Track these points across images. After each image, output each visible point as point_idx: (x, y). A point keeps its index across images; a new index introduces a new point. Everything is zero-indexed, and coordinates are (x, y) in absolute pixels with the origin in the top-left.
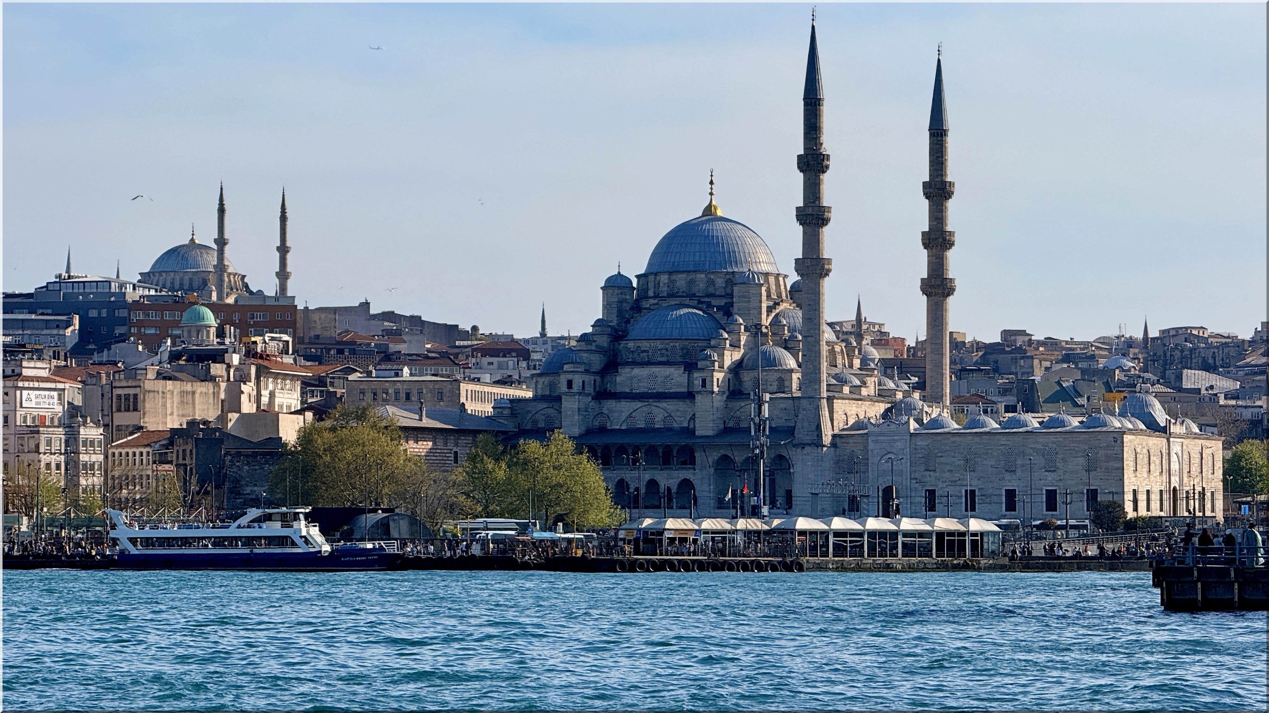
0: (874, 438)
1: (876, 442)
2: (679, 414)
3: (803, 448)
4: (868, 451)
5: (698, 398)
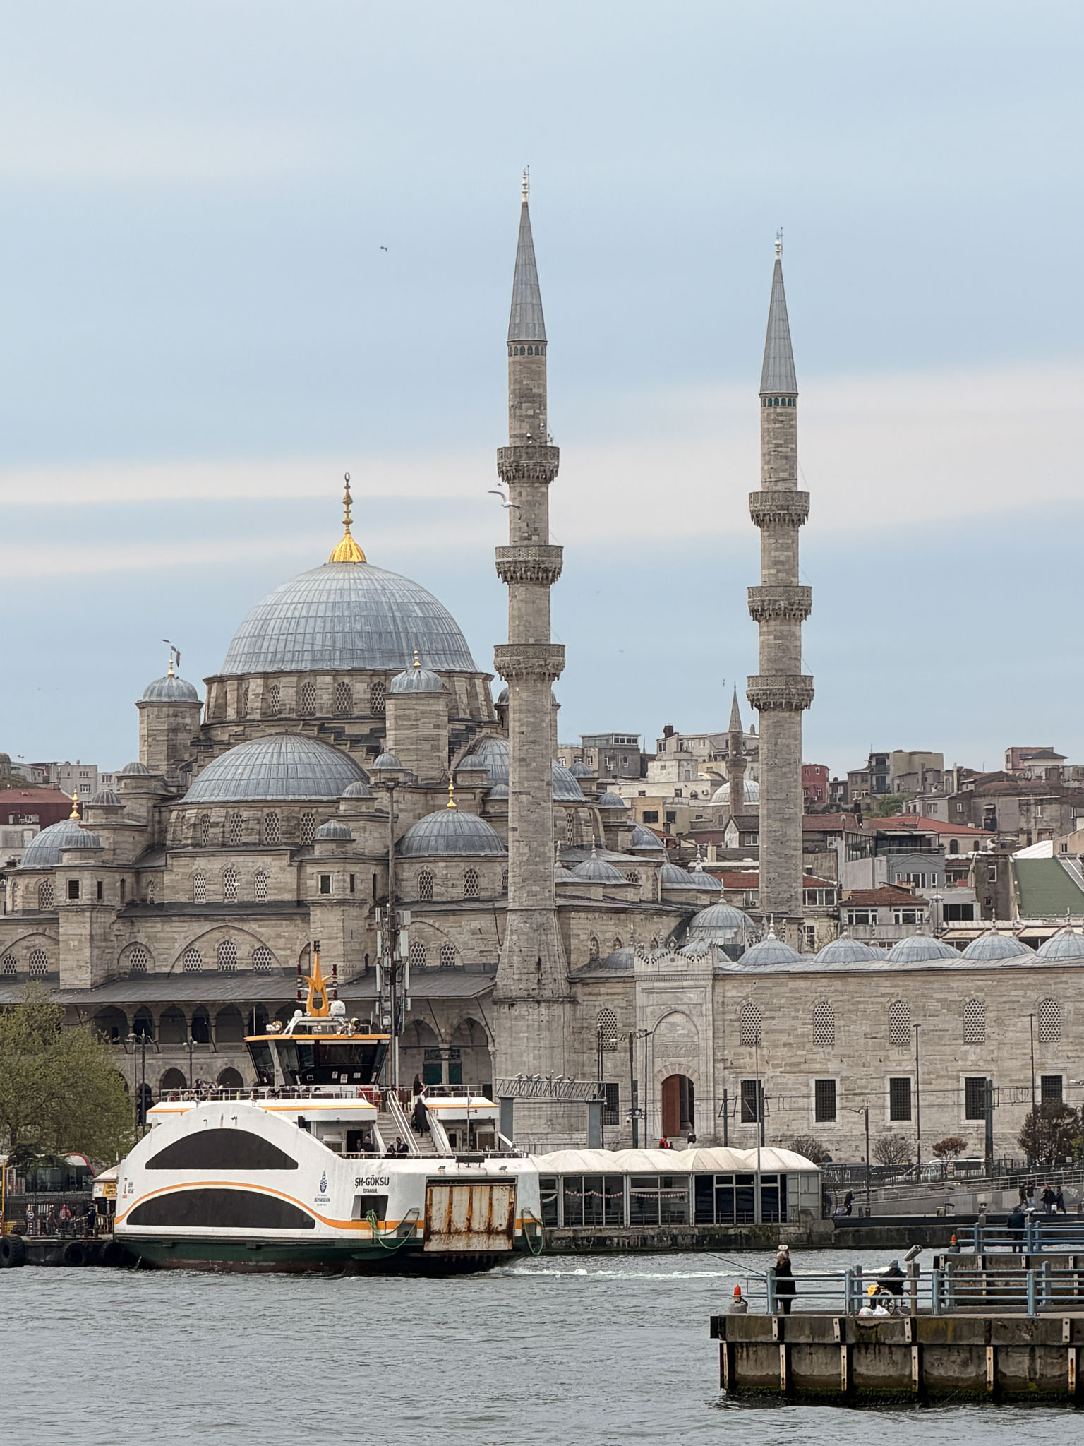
0: (646, 985)
1: (650, 991)
2: (281, 942)
3: (513, 1005)
4: (634, 1008)
5: (316, 913)
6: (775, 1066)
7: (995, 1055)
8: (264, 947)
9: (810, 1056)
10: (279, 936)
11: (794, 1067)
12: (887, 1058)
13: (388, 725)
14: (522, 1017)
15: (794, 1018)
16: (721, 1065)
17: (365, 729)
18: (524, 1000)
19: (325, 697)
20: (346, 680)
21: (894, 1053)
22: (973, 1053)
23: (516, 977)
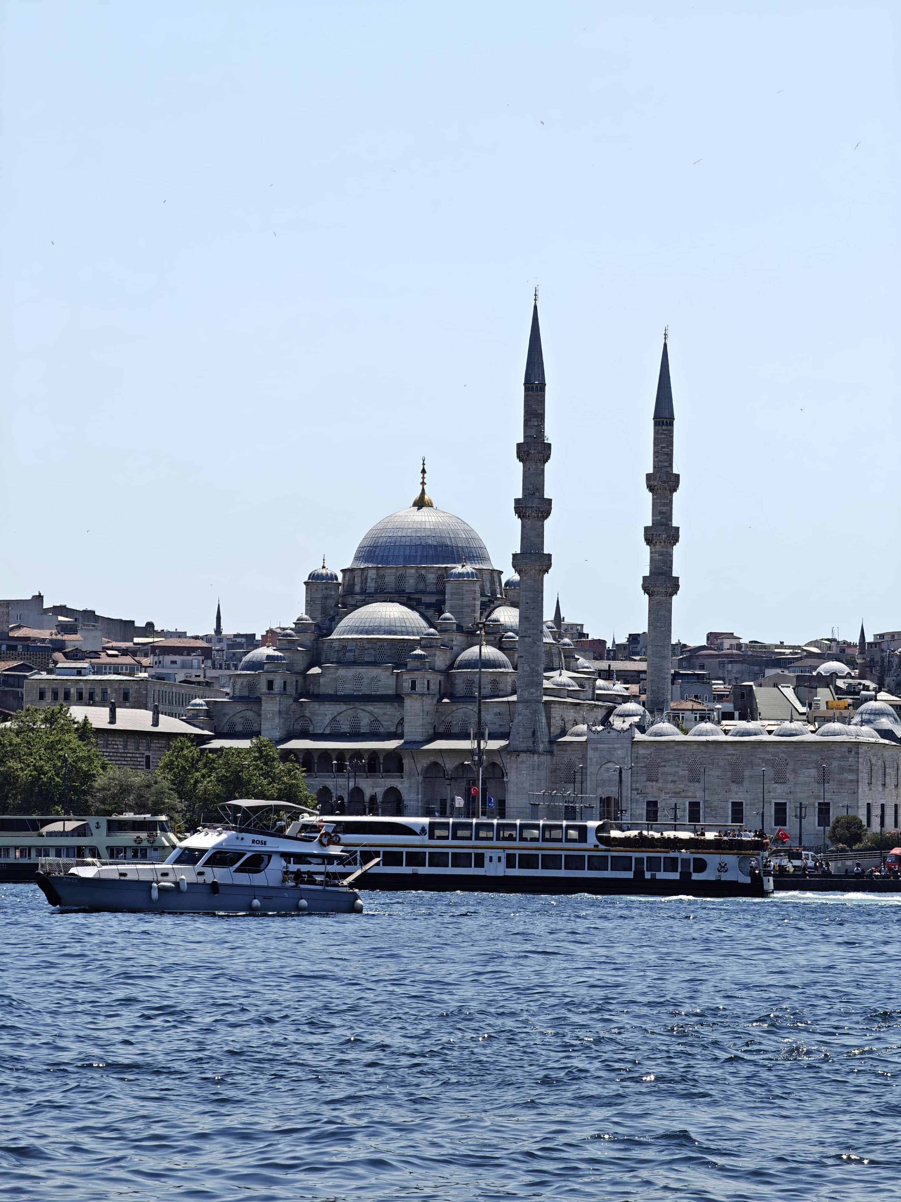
1: (596, 749)
2: (386, 717)
3: (518, 755)
4: (587, 759)
5: (408, 702)
6: (665, 793)
7: (792, 790)
8: (376, 720)
9: (685, 789)
10: (385, 714)
11: (677, 794)
12: (730, 790)
13: (446, 597)
14: (523, 762)
15: (678, 766)
16: (636, 792)
17: (432, 599)
18: (523, 751)
19: (411, 581)
20: (423, 572)
21: (734, 787)
22: (780, 789)
23: (521, 740)
